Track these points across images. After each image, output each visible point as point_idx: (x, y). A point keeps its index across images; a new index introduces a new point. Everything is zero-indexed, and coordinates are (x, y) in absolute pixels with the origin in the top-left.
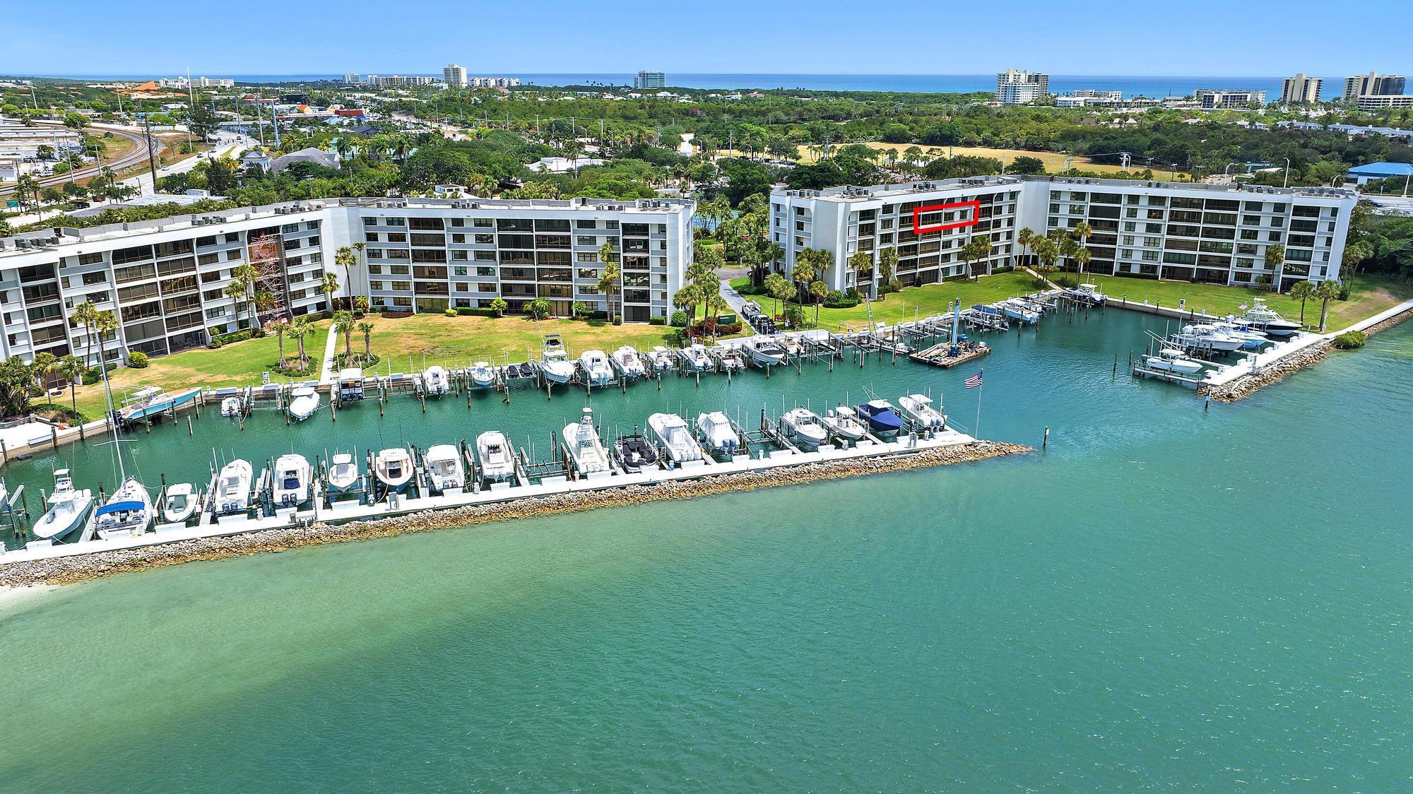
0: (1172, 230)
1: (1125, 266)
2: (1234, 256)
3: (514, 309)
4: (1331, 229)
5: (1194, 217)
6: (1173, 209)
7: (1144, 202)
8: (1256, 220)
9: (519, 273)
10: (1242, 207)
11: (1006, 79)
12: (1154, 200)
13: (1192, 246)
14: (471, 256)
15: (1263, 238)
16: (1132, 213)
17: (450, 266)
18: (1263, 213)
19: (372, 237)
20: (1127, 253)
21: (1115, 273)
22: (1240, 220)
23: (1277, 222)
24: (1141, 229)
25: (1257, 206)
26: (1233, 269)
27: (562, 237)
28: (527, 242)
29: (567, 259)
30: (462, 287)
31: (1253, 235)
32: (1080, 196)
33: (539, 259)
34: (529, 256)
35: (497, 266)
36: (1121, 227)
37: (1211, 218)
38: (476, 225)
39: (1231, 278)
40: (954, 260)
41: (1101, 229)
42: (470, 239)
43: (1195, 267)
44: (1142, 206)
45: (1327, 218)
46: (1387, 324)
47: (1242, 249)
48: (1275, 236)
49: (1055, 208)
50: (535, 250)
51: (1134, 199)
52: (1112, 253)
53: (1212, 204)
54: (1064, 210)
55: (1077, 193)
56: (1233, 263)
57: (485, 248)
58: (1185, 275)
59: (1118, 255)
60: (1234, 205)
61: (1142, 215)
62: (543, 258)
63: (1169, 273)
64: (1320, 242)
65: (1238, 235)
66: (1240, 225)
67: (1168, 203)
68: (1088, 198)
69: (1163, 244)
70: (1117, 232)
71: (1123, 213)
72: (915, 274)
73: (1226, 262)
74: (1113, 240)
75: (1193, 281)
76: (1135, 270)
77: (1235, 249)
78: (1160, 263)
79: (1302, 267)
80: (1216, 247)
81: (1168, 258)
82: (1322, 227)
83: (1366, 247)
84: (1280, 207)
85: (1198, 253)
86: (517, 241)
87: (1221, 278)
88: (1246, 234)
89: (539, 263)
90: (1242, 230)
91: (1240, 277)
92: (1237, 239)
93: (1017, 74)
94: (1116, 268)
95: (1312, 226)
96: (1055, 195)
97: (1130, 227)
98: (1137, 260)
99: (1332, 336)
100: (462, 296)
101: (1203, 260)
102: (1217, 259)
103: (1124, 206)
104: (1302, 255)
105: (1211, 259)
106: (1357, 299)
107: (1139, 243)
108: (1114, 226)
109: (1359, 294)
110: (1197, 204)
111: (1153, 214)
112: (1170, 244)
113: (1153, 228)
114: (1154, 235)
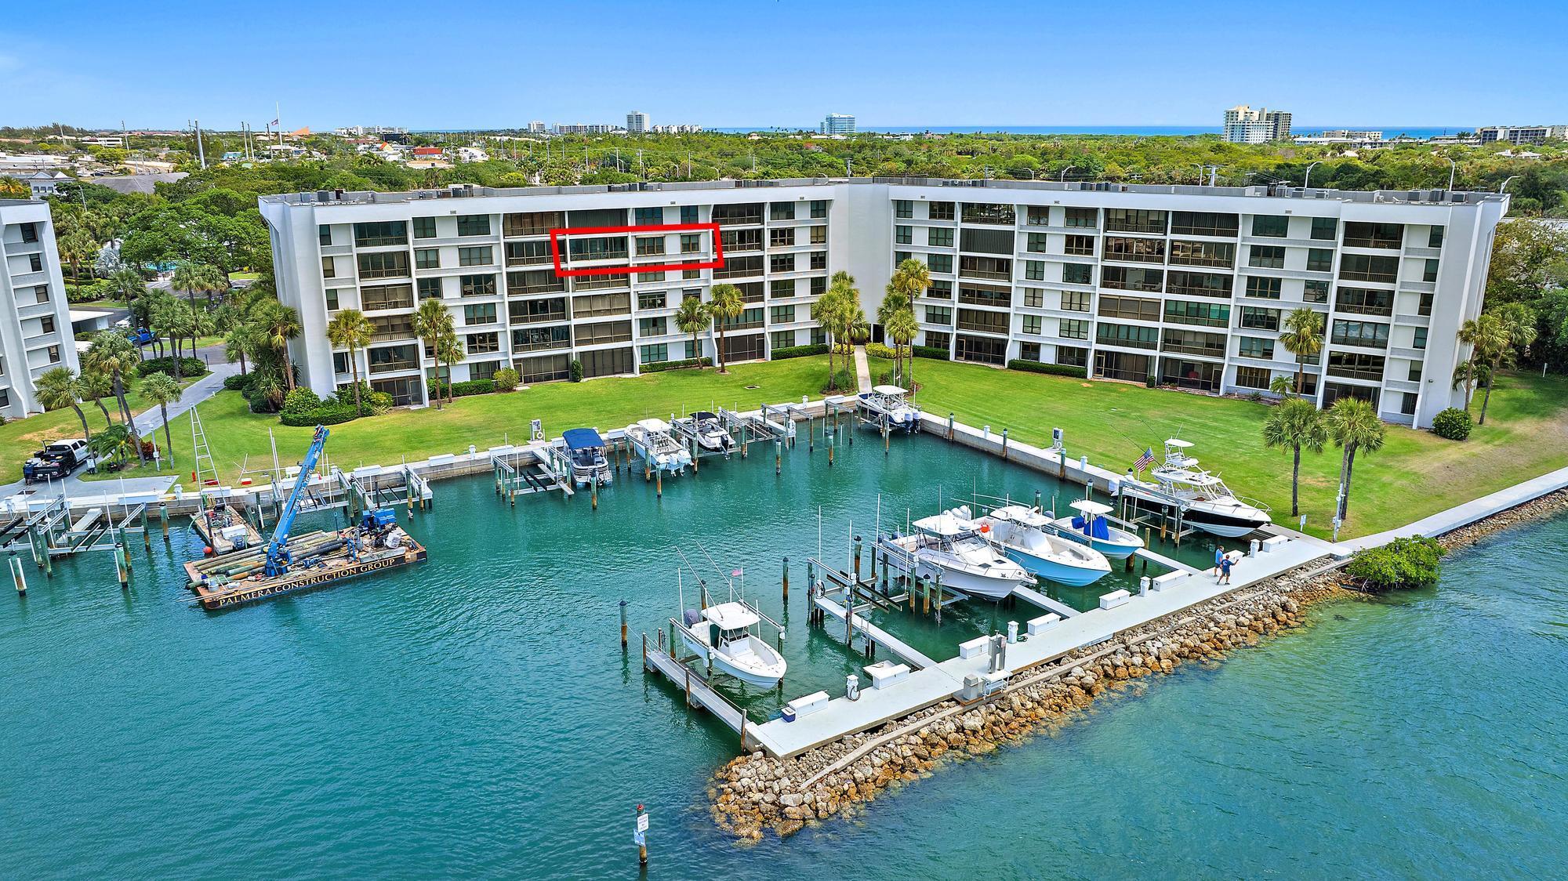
0: (1112, 277)
1: (1029, 350)
2: (1234, 333)
4: (1432, 275)
5: (1151, 250)
6: (1110, 234)
7: (1057, 221)
8: (1276, 255)
10: (1245, 230)
11: (1235, 118)
12: (1075, 215)
13: (1148, 310)
16: (1037, 243)
18: (1291, 241)
20: (1032, 323)
21: (1010, 362)
22: (1242, 257)
23: (1319, 260)
24: (1054, 275)
25: (1275, 225)
26: (1232, 360)
31: (1272, 287)
32: (943, 210)
36: (1019, 271)
37: (1184, 252)
39: (1228, 379)
40: (672, 328)
41: (982, 275)
43: (1156, 353)
44: (1054, 228)
45: (1420, 251)
46: (1544, 511)
47: (1251, 319)
48: (1312, 292)
49: (904, 235)
51: (1038, 213)
52: (1003, 322)
53: (1186, 221)
54: (920, 238)
55: (942, 205)
56: (1233, 347)
58: (1138, 370)
59: (1016, 326)
60: (1228, 223)
61: (1055, 246)
63: (1110, 365)
64: (1405, 306)
65: (1239, 288)
66: (1242, 267)
67: (1101, 222)
68: (958, 215)
69: (1094, 306)
70: (1010, 281)
71: (1021, 244)
72: (567, 356)
73: (1217, 345)
74: (1004, 297)
75: (1151, 384)
76: (1048, 357)
77: (1234, 318)
78: (1092, 344)
79: (1365, 360)
80: (1196, 313)
81: (1107, 334)
82: (1410, 272)
83: (1518, 318)
84: (1323, 228)
85: (1161, 325)
87: (1209, 380)
88: (1257, 287)
90: (1249, 278)
91: (1247, 377)
92: (1239, 298)
93: (1248, 111)
94: (1013, 353)
95: (1387, 269)
96: (903, 208)
97: (1035, 270)
98: (1050, 340)
99: (1344, 550)
101: (1172, 340)
102: (1201, 340)
103: (1021, 230)
104: (1368, 332)
105: (1189, 338)
106: (1494, 435)
107: (1052, 303)
108: (1004, 268)
109: (1506, 425)
110: (1156, 221)
111: (1075, 244)
112: (1107, 306)
113: (1077, 274)
114: (1077, 288)
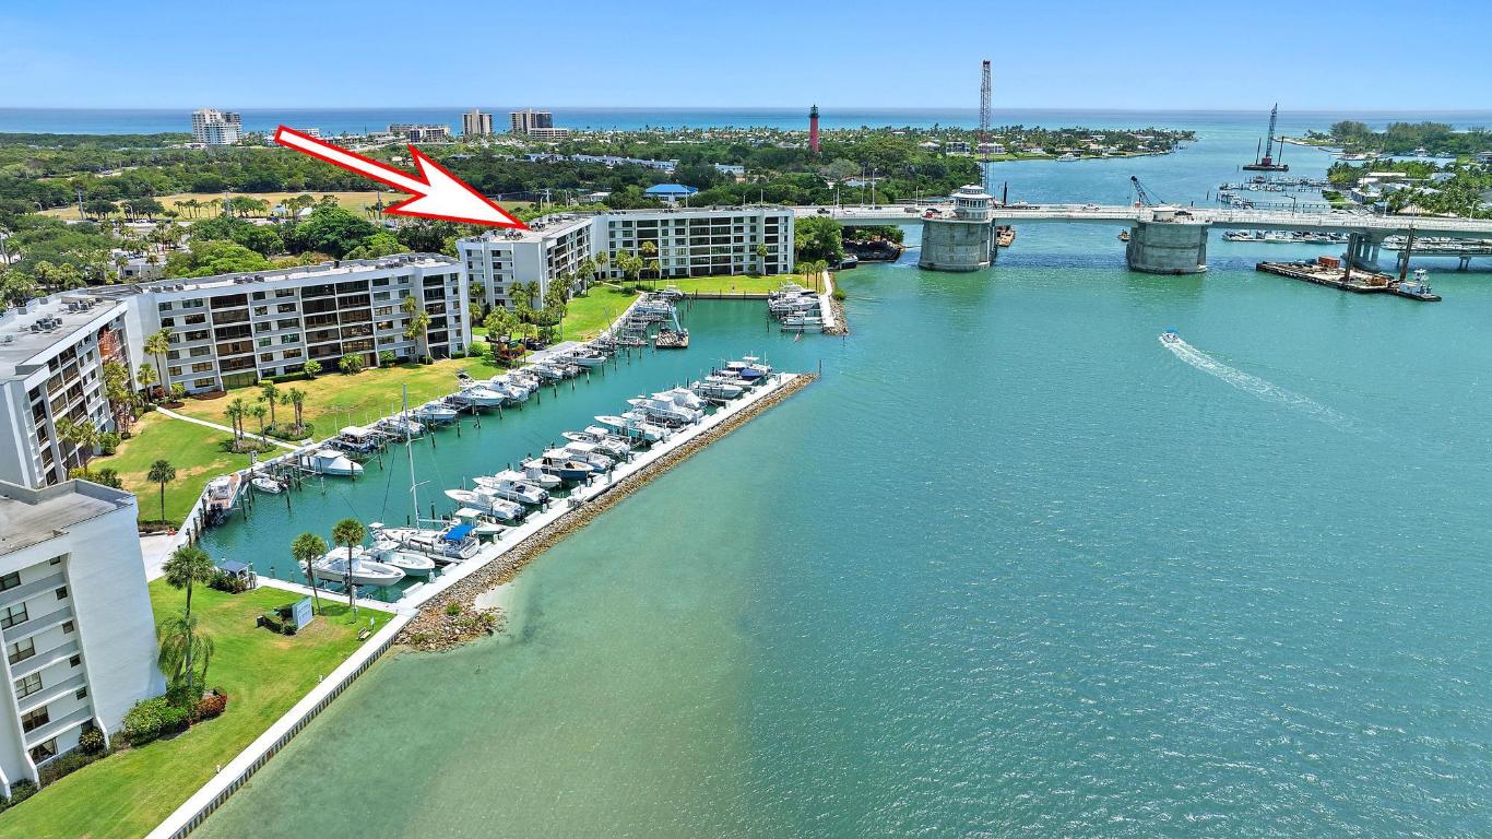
0: (693, 242)
1: (666, 272)
2: (732, 255)
3: (331, 367)
4: (786, 231)
5: (704, 231)
6: (691, 227)
7: (672, 224)
8: (741, 229)
9: (323, 335)
10: (732, 222)
12: (678, 222)
13: (707, 251)
14: (275, 327)
15: (746, 240)
16: (665, 233)
17: (255, 339)
18: (745, 225)
19: (168, 322)
20: (666, 262)
22: (732, 231)
23: (753, 229)
24: (672, 243)
25: (741, 220)
26: (733, 264)
27: (362, 296)
28: (330, 304)
29: (367, 315)
30: (267, 358)
31: (741, 239)
32: (627, 224)
33: (342, 318)
34: (333, 319)
35: (302, 331)
36: (660, 243)
37: (715, 231)
38: (278, 296)
39: (732, 270)
42: (273, 310)
43: (710, 266)
44: (671, 227)
45: (783, 224)
47: (736, 250)
48: (753, 239)
49: (612, 235)
50: (338, 311)
51: (665, 222)
53: (715, 221)
54: (619, 235)
55: (626, 222)
56: (732, 260)
57: (288, 316)
58: (705, 272)
60: (728, 221)
61: (672, 233)
62: (346, 317)
63: (695, 272)
64: (781, 239)
65: (732, 241)
66: (732, 234)
67: (688, 223)
68: (635, 225)
69: (688, 252)
70: (658, 247)
71: (660, 234)
73: (728, 260)
74: (655, 253)
75: (711, 276)
76: (672, 273)
77: (732, 250)
79: (773, 257)
80: (722, 250)
81: (693, 261)
82: (781, 229)
84: (754, 220)
85: (710, 256)
86: (320, 306)
87: (727, 271)
88: (737, 240)
89: (343, 323)
90: (734, 237)
91: (737, 268)
92: (732, 244)
95: (775, 230)
96: (612, 224)
97: (666, 242)
98: (673, 265)
100: (268, 366)
101: (715, 260)
102: (722, 259)
103: (659, 229)
104: (772, 249)
105: (719, 259)
107: (672, 253)
108: (655, 243)
110: (706, 221)
111: (678, 232)
112: (693, 252)
113: (680, 242)
114: (681, 247)
